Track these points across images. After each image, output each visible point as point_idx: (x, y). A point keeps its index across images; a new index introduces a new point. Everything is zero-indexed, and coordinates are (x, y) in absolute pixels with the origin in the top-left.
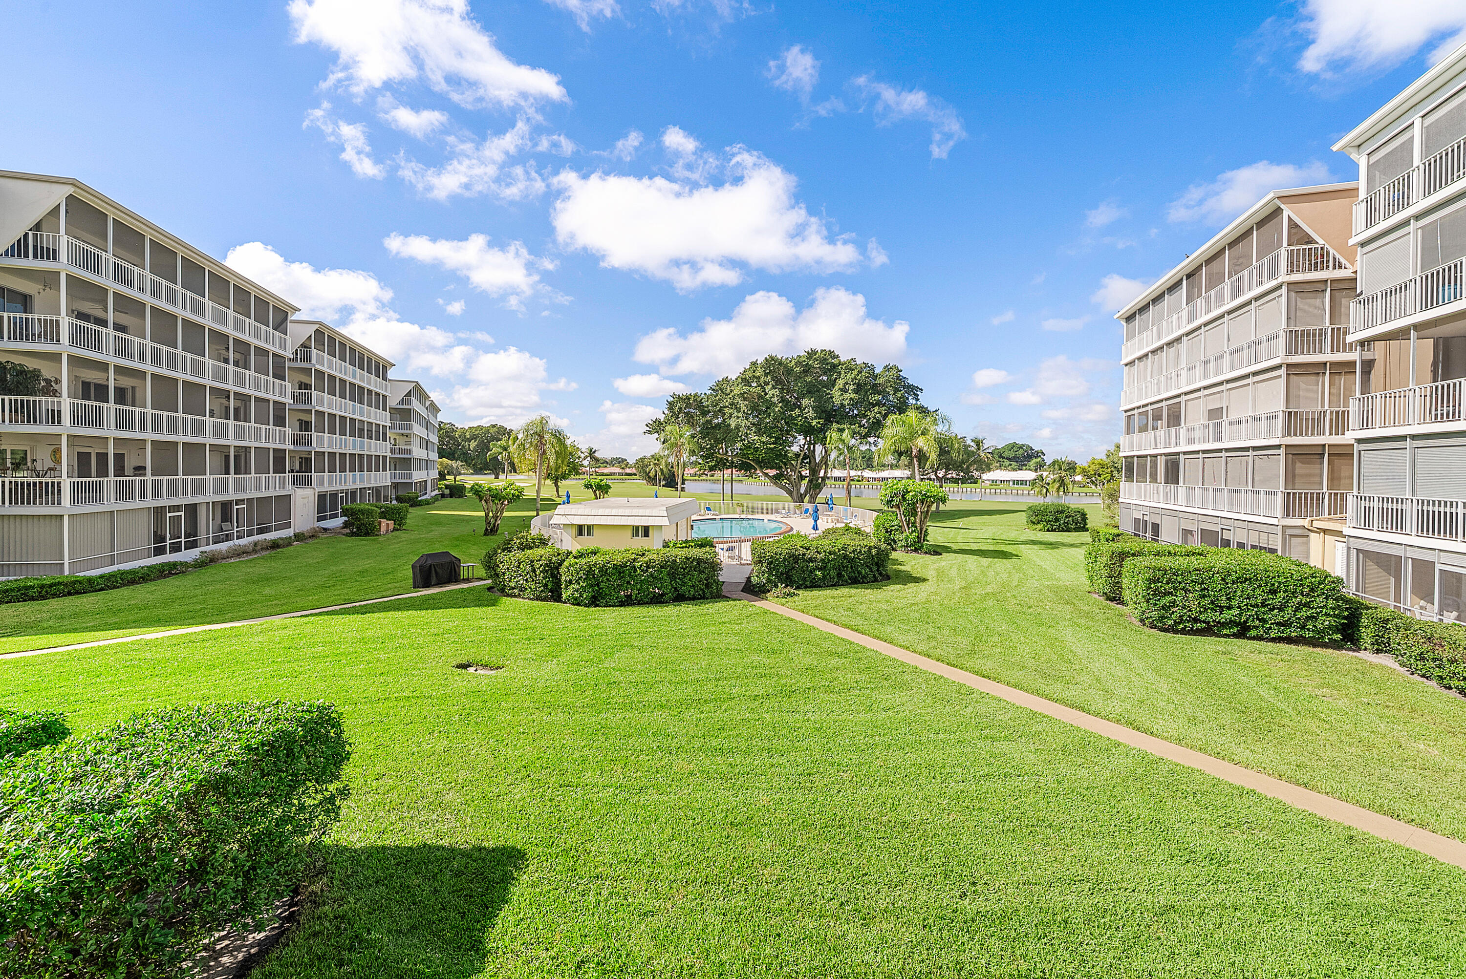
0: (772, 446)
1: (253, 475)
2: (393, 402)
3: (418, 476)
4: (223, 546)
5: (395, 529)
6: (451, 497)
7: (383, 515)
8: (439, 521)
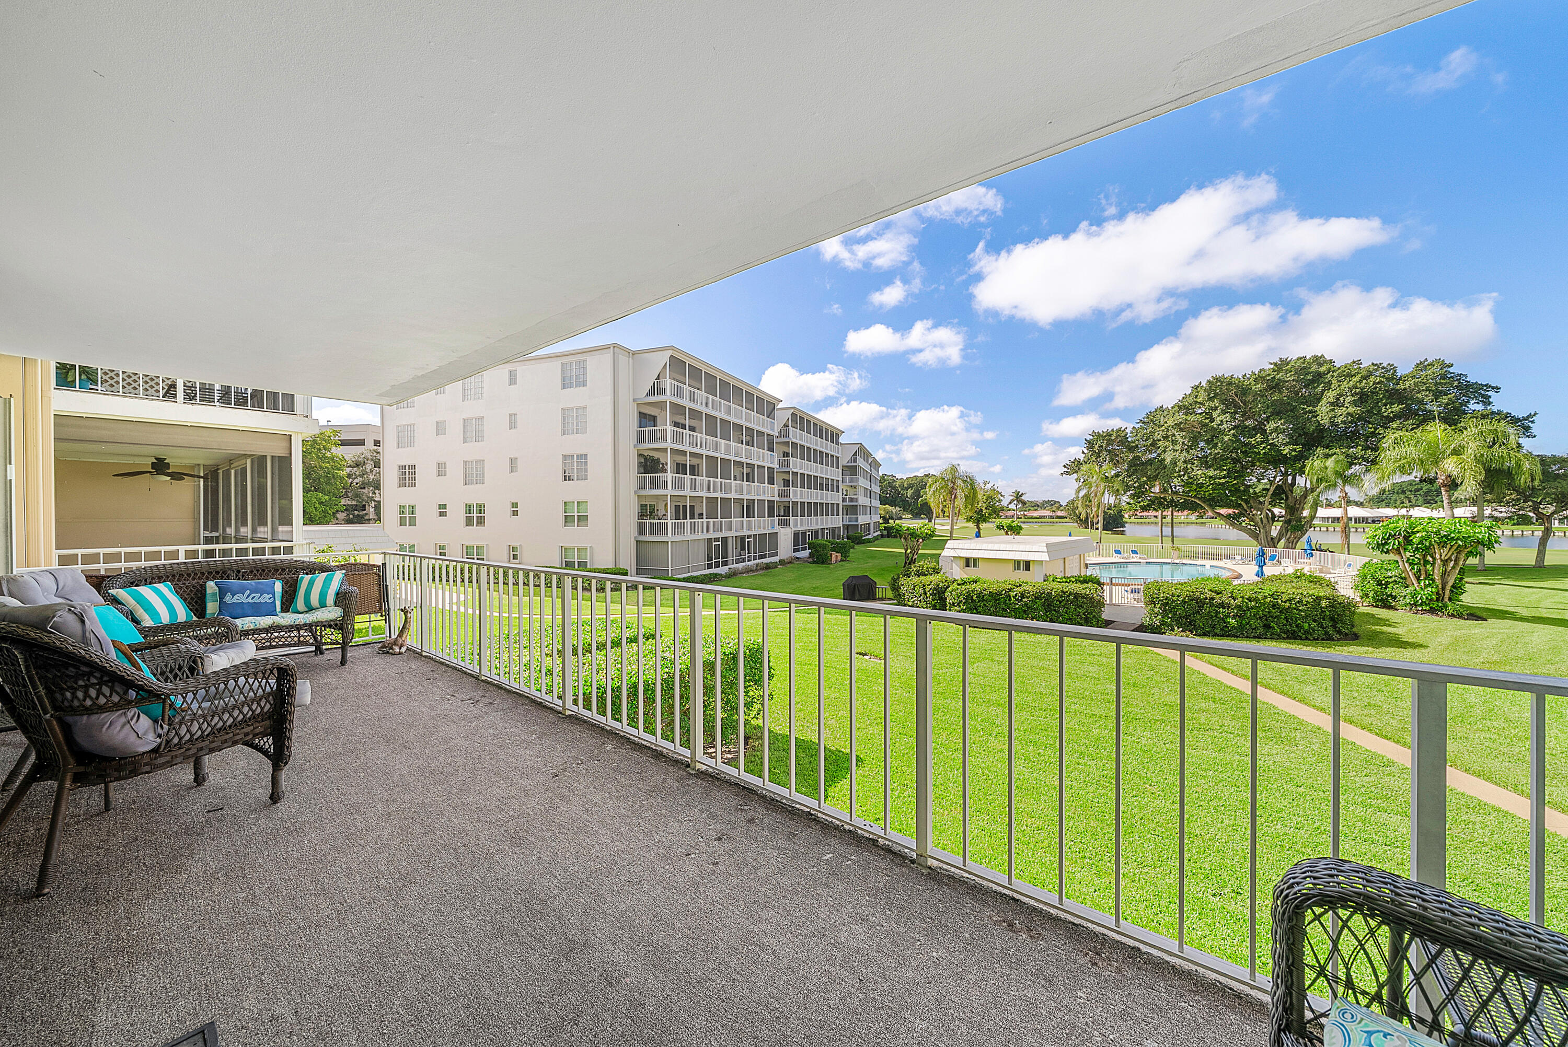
0: (1223, 481)
1: (756, 518)
2: (844, 461)
3: (862, 519)
4: (740, 566)
5: (842, 560)
6: (888, 537)
7: (834, 549)
8: (873, 555)
